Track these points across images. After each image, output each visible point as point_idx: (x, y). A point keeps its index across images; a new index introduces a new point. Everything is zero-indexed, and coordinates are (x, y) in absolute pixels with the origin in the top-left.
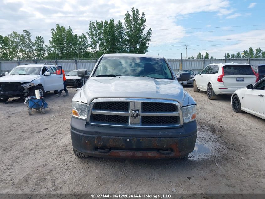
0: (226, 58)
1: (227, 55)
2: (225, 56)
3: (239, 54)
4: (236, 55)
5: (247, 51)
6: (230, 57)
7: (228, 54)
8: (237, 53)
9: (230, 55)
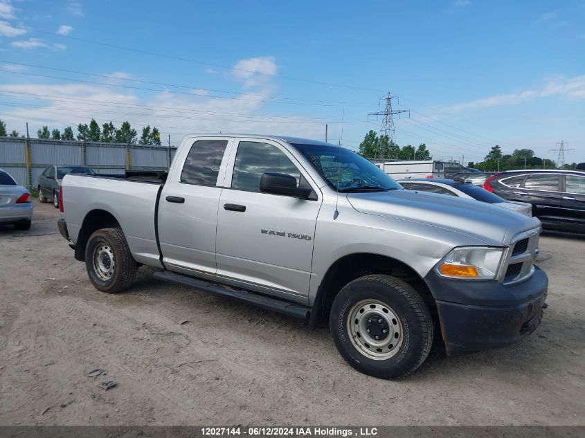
0: (41, 137)
1: (42, 131)
2: (40, 132)
3: (69, 132)
4: (62, 132)
5: (86, 126)
6: (51, 136)
7: (45, 129)
8: (66, 129)
9: (50, 130)
